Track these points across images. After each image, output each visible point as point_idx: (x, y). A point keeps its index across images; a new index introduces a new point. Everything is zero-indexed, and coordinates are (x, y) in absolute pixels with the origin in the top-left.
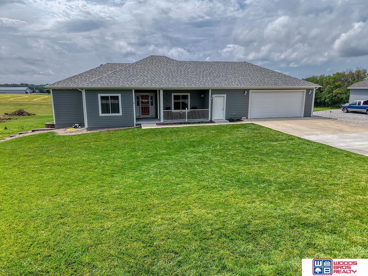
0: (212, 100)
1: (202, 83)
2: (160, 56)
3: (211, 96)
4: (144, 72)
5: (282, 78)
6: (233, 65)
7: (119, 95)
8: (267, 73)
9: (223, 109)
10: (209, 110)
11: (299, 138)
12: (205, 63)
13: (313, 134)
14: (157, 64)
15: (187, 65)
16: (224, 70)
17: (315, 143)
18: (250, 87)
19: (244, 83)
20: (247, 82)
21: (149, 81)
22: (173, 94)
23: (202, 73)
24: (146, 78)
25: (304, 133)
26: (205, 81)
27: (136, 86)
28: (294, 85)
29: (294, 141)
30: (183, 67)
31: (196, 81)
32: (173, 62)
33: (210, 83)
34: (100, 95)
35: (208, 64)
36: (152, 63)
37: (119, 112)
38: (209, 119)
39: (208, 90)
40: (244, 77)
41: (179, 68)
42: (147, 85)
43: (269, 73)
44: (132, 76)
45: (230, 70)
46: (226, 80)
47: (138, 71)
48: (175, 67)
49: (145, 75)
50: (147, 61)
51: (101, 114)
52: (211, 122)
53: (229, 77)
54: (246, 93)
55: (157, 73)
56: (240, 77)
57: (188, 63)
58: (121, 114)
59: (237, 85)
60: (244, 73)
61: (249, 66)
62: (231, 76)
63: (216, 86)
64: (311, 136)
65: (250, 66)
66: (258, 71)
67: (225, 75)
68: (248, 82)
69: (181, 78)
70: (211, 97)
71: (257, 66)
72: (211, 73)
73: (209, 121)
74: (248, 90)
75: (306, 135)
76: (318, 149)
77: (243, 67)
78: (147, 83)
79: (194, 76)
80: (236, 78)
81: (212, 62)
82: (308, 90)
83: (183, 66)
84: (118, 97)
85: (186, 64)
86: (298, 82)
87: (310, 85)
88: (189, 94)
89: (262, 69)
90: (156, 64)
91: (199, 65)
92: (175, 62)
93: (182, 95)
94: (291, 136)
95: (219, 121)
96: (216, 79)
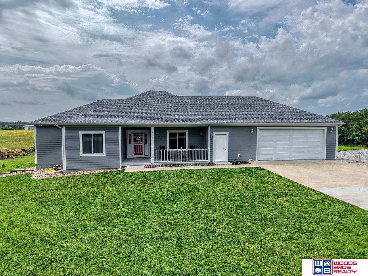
0: (212, 139)
1: (200, 120)
2: (159, 91)
3: (211, 133)
4: (136, 108)
5: (296, 114)
6: (240, 100)
7: (104, 133)
8: (278, 108)
9: (225, 149)
10: (208, 150)
11: (317, 193)
12: (207, 98)
13: (336, 186)
14: (154, 99)
15: (186, 101)
16: (228, 105)
17: (338, 201)
18: (256, 123)
19: (250, 119)
20: (253, 119)
21: (139, 117)
22: (168, 132)
23: (202, 109)
24: (136, 114)
25: (325, 184)
26: (203, 117)
27: (123, 123)
28: (311, 122)
29: (309, 197)
30: (182, 103)
31: (193, 117)
32: (172, 97)
33: (209, 119)
34: (81, 133)
35: (211, 99)
36: (148, 99)
37: (102, 152)
38: (209, 161)
39: (208, 127)
40: (251, 113)
41: (177, 103)
42: (135, 121)
43: (281, 108)
44: (121, 111)
45: (234, 105)
46: (228, 116)
47: (130, 106)
48: (172, 102)
49: (136, 111)
50: (143, 96)
51: (81, 154)
52: (211, 164)
53: (232, 113)
54: (252, 131)
55: (151, 109)
56: (246, 113)
57: (189, 98)
58: (104, 154)
59: (241, 122)
60: (252, 108)
61: (257, 101)
62: (236, 112)
63: (216, 123)
64: (333, 189)
65: (259, 101)
66: (269, 106)
67: (228, 111)
68: (255, 118)
69: (177, 114)
70: (211, 135)
71: (268, 101)
72: (212, 108)
73: (208, 163)
74: (255, 127)
75: (327, 186)
76: (342, 213)
77: (251, 101)
78: (136, 120)
79: (192, 112)
80: (241, 113)
81: (216, 97)
82: (329, 127)
83: (182, 101)
84: (102, 135)
85: (186, 99)
86: (316, 118)
87: (331, 122)
88: (187, 132)
89: (273, 104)
90: (152, 99)
91: (200, 100)
92: (174, 97)
93: (178, 133)
94: (306, 188)
95: (221, 162)
96: (217, 115)
